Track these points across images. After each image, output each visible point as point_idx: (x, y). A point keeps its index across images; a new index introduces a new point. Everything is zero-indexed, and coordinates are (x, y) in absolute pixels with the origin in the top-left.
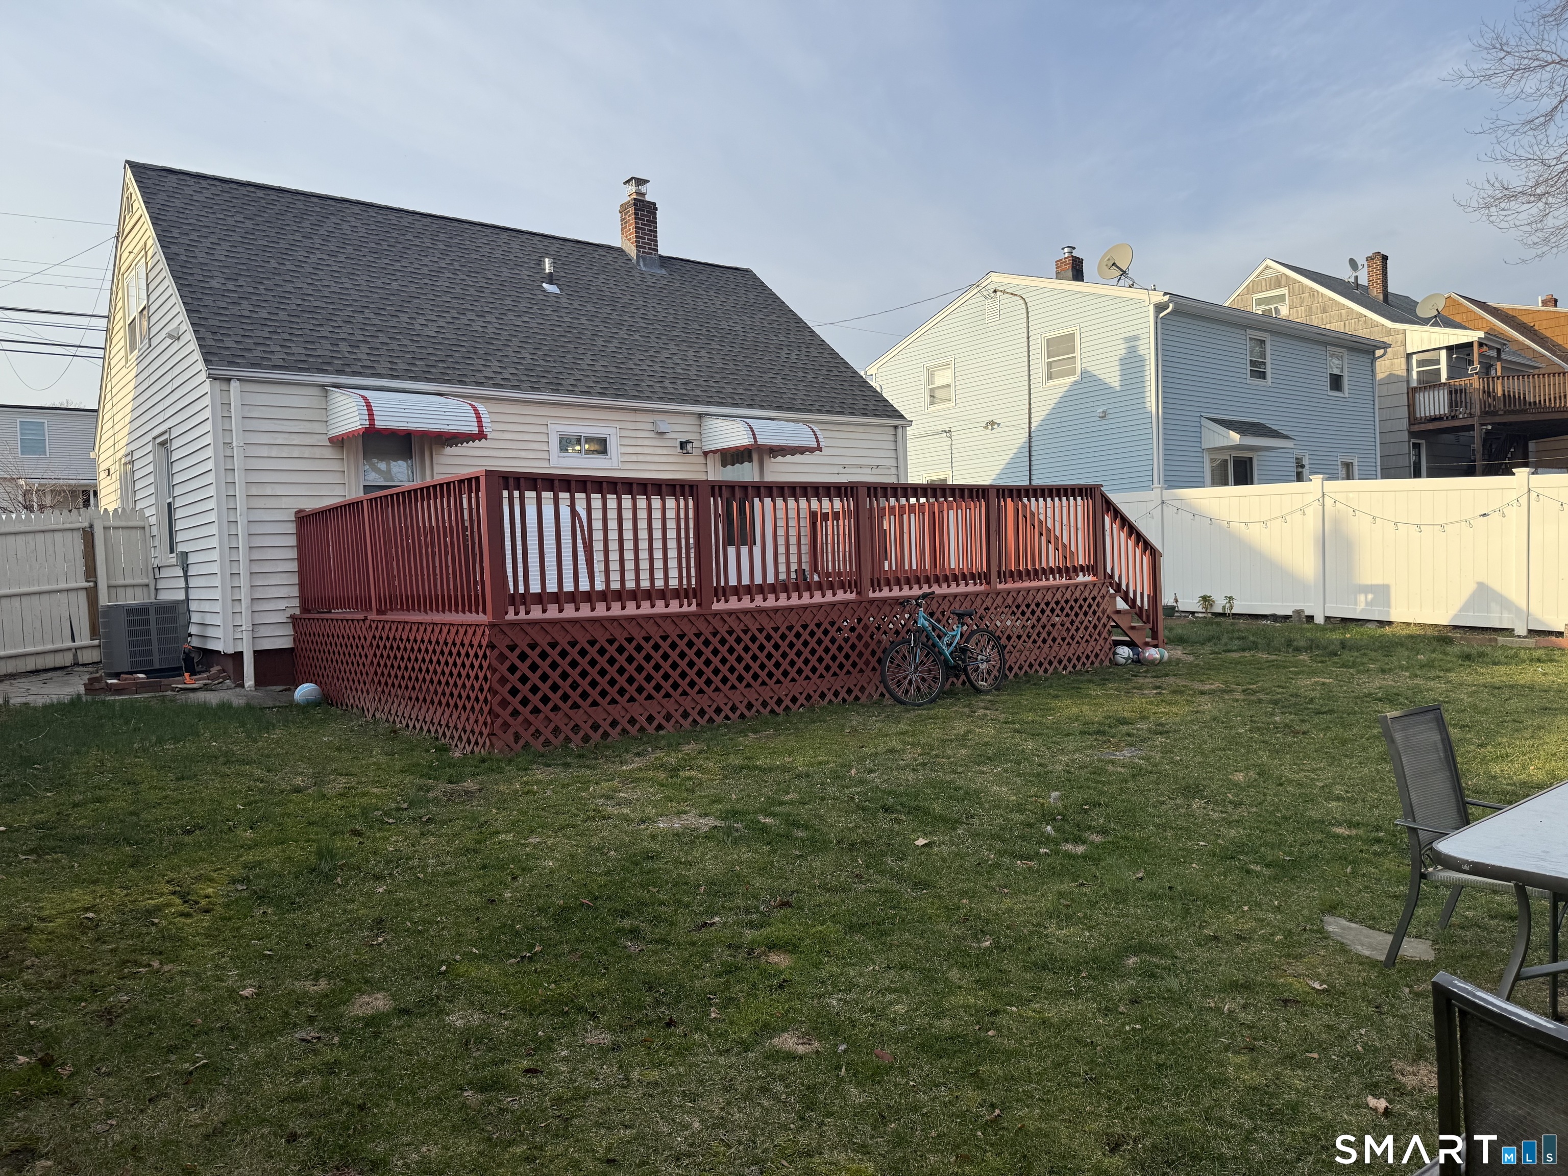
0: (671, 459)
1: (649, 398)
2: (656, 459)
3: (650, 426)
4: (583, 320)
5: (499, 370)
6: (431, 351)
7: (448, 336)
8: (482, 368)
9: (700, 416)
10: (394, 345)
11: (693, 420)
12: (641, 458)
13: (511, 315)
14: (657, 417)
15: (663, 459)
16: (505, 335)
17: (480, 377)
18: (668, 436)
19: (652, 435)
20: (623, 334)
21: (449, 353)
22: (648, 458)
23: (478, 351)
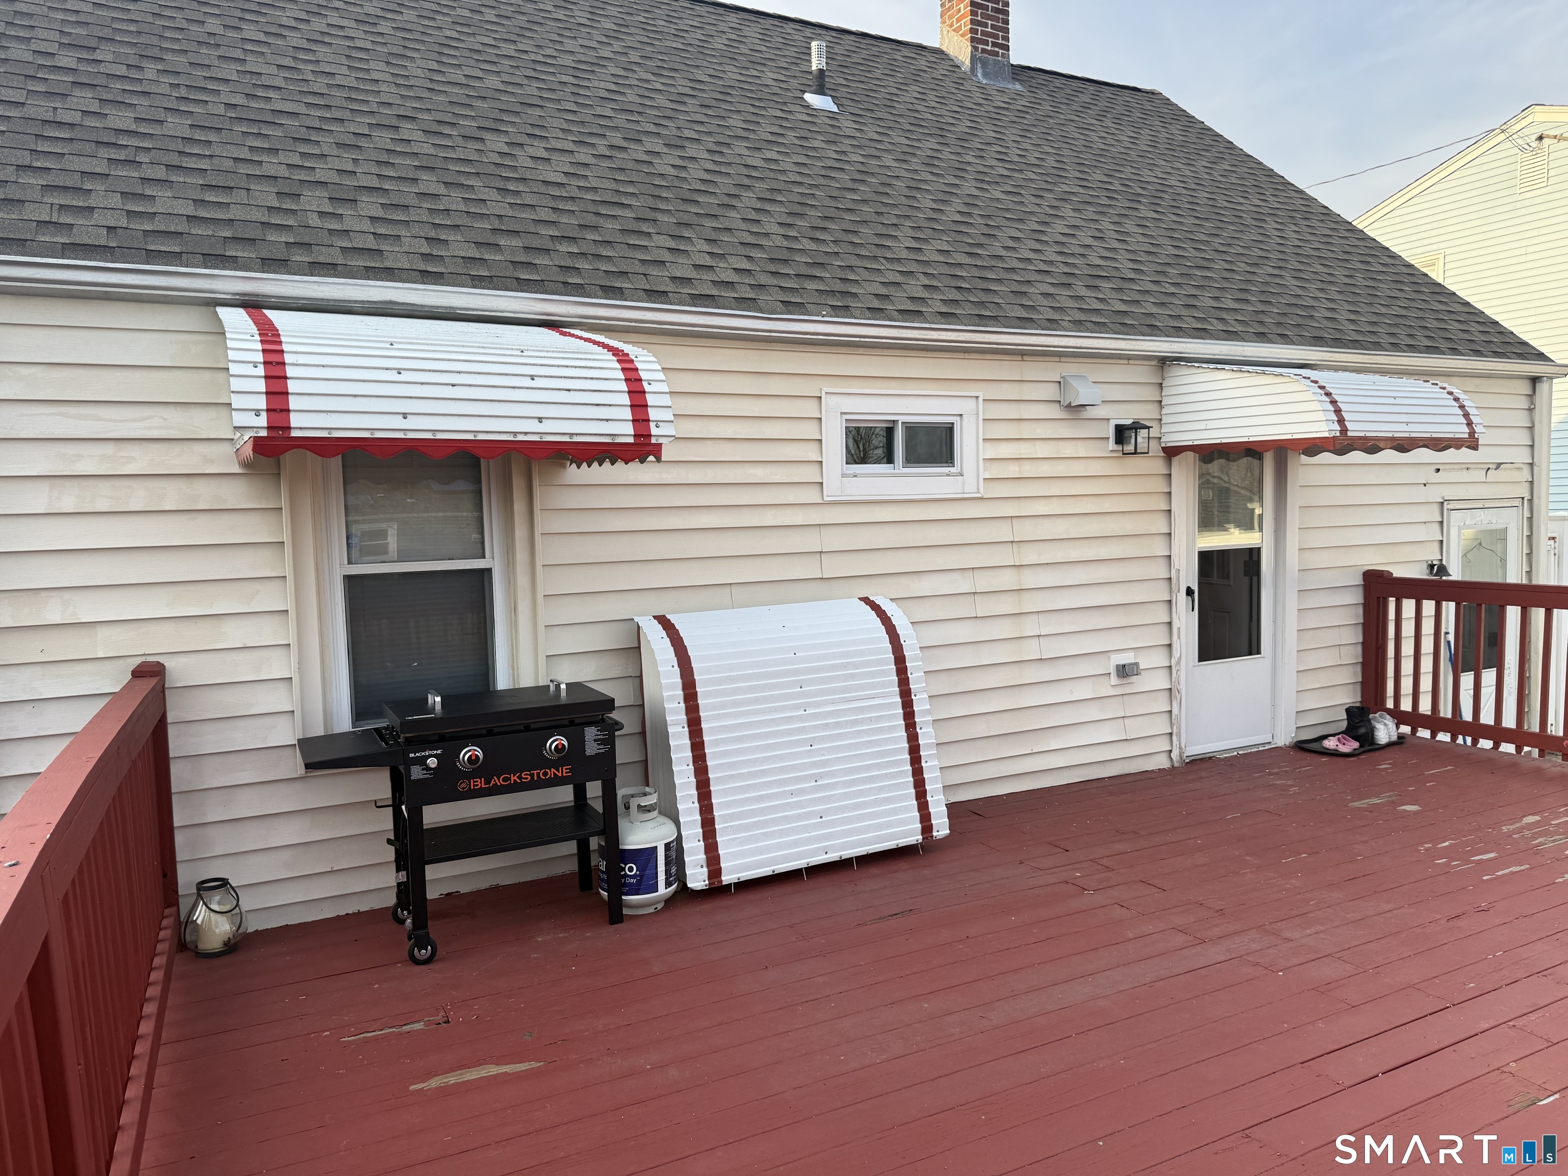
0: (1095, 468)
1: (1052, 324)
2: (1061, 469)
3: (1051, 392)
4: (888, 159)
5: (708, 261)
6: (545, 214)
7: (594, 183)
8: (667, 256)
9: (1164, 362)
10: (454, 200)
11: (1143, 373)
12: (1028, 470)
13: (740, 148)
14: (1069, 368)
15: (1077, 469)
16: (725, 184)
17: (660, 278)
18: (1090, 413)
19: (1054, 412)
20: (969, 187)
21: (591, 220)
22: (1044, 469)
23: (660, 217)
